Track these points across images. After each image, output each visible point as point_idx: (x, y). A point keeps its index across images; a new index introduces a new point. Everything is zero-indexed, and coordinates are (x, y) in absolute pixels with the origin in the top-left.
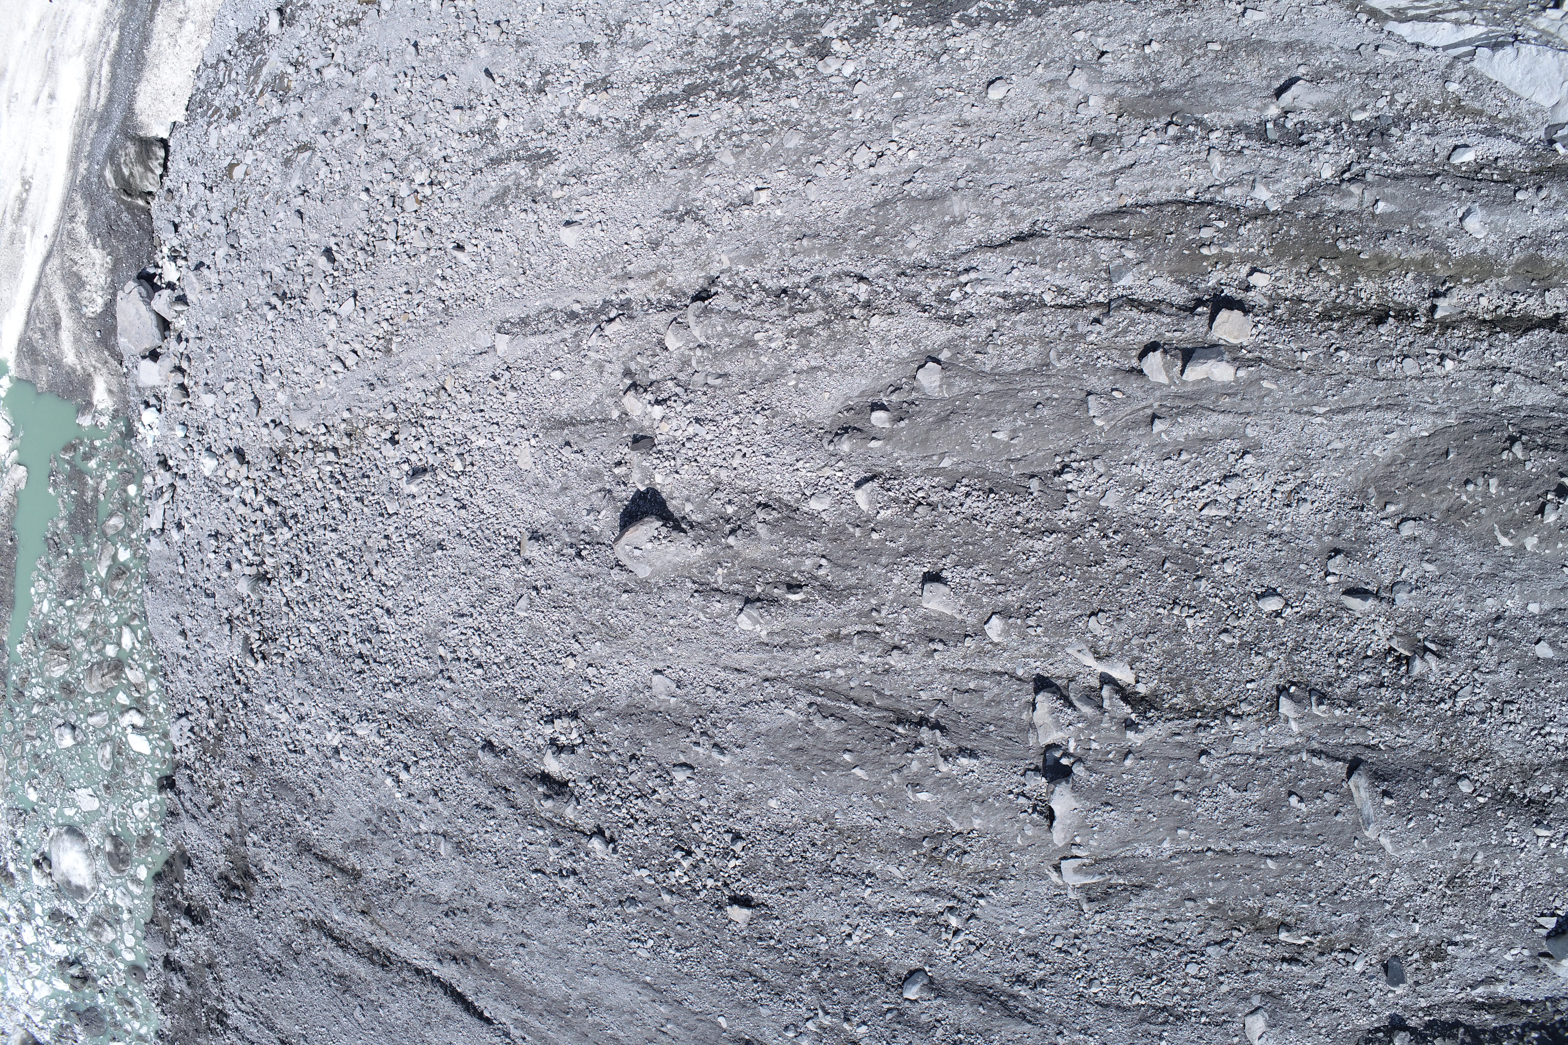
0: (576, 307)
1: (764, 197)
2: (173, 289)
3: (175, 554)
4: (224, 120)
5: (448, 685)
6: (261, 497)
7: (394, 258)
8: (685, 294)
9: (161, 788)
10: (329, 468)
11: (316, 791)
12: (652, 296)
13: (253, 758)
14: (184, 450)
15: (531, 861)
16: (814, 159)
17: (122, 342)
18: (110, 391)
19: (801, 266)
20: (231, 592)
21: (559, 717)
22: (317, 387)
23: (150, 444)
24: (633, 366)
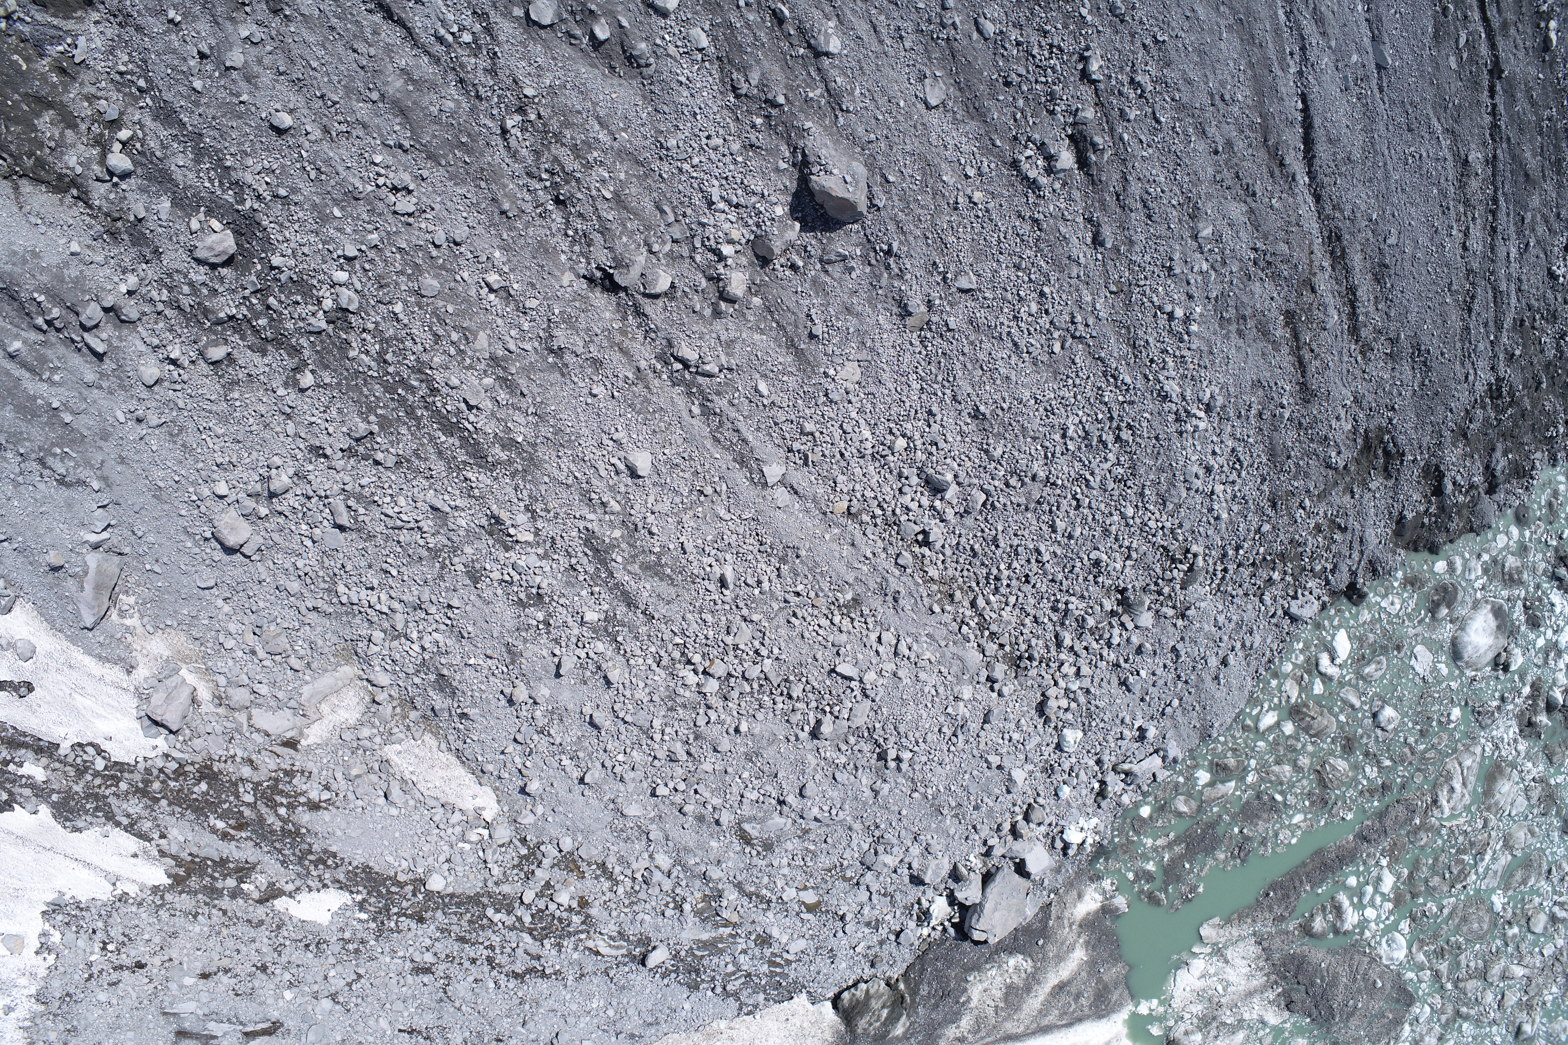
0: (696, 410)
1: (493, 278)
2: (952, 891)
3: (1167, 722)
4: (776, 948)
5: (1079, 319)
6: (1063, 656)
7: (776, 651)
8: (618, 304)
9: (1362, 596)
10: (991, 597)
11: (1253, 412)
12: (640, 337)
13: (1274, 505)
14: (1077, 776)
15: (1154, 132)
16: (435, 253)
17: (1030, 911)
18: (1080, 896)
19: (528, 197)
20: (1159, 630)
21: (1027, 178)
22: (933, 659)
23: (1095, 821)
24: (708, 312)
